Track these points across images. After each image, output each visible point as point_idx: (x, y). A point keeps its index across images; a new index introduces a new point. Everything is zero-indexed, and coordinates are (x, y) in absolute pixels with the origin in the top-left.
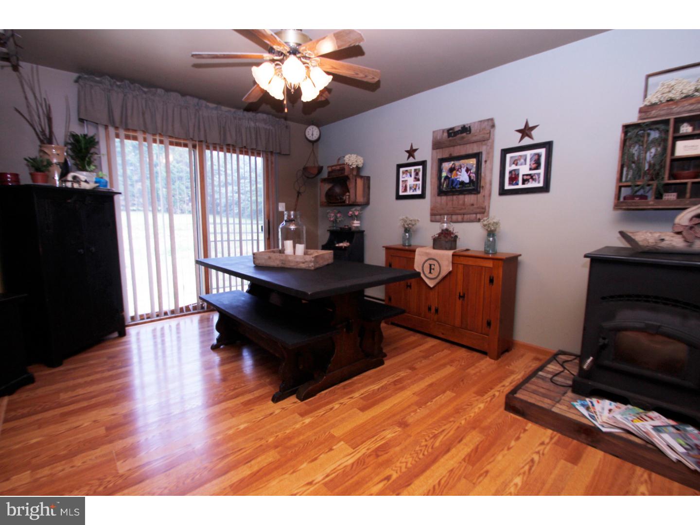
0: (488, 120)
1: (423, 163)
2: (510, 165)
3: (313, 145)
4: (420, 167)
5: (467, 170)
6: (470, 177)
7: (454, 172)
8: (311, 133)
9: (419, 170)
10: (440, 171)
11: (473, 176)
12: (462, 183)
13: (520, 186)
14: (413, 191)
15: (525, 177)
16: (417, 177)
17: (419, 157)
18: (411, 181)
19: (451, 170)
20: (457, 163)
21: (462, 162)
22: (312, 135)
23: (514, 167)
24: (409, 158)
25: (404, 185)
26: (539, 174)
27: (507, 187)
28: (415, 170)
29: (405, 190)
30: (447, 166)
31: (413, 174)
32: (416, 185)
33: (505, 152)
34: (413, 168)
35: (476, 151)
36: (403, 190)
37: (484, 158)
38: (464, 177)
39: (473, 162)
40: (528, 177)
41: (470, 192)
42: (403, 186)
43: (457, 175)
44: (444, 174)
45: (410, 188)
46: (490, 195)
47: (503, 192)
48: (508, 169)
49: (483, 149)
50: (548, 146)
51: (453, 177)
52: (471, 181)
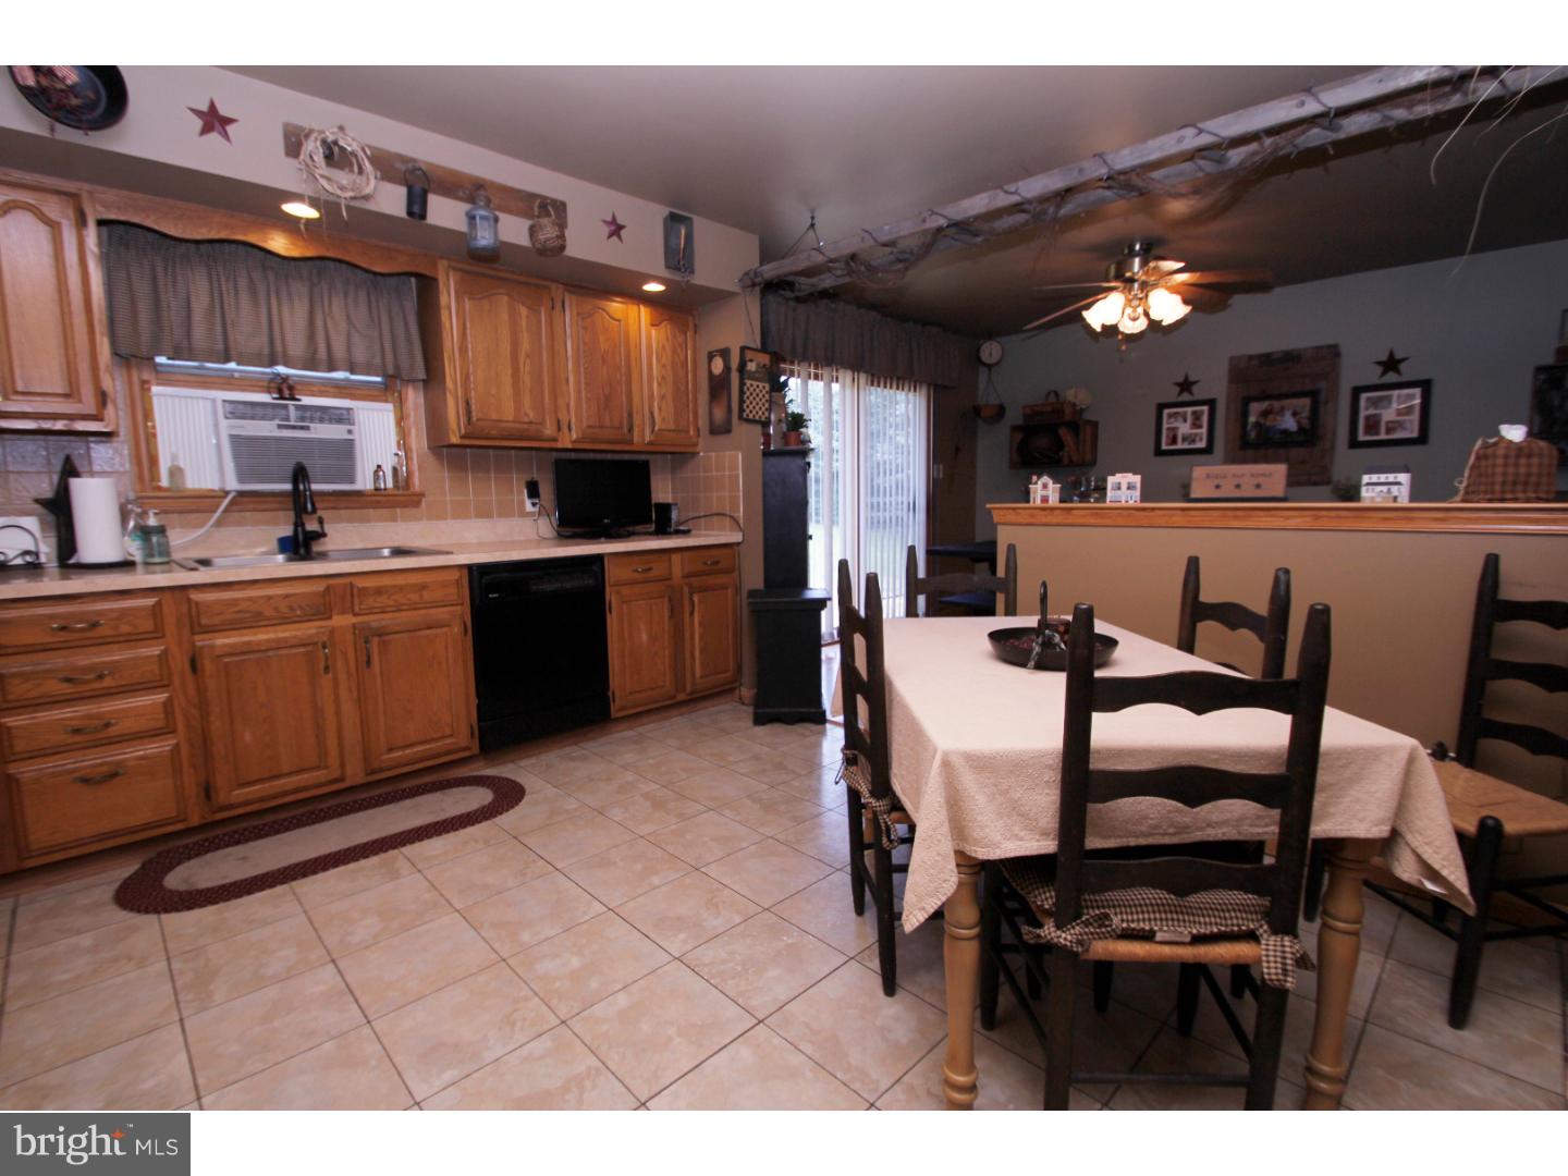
0: (1330, 347)
1: (1211, 403)
2: (1367, 409)
3: (990, 370)
4: (1205, 408)
5: (1295, 414)
6: (1298, 423)
7: (1271, 417)
8: (987, 352)
9: (1202, 412)
10: (1245, 414)
11: (1305, 422)
12: (1285, 432)
13: (1383, 436)
14: (1190, 444)
15: (1390, 425)
16: (1198, 422)
17: (1199, 392)
18: (1184, 428)
19: (1265, 413)
20: (1276, 404)
21: (1287, 402)
22: (991, 354)
23: (1372, 411)
24: (1180, 393)
25: (1171, 435)
26: (1411, 421)
27: (1362, 437)
28: (1194, 413)
29: (1174, 440)
30: (1256, 408)
31: (1190, 419)
32: (1196, 435)
33: (1357, 391)
34: (1189, 410)
35: (1308, 388)
36: (1170, 441)
37: (1322, 397)
38: (1289, 423)
39: (1306, 402)
40: (1396, 425)
41: (1300, 444)
42: (1168, 436)
43: (1275, 420)
44: (1252, 419)
45: (1184, 439)
46: (1333, 448)
47: (1354, 444)
48: (1363, 414)
49: (1322, 385)
50: (1426, 386)
51: (1268, 423)
52: (1301, 429)
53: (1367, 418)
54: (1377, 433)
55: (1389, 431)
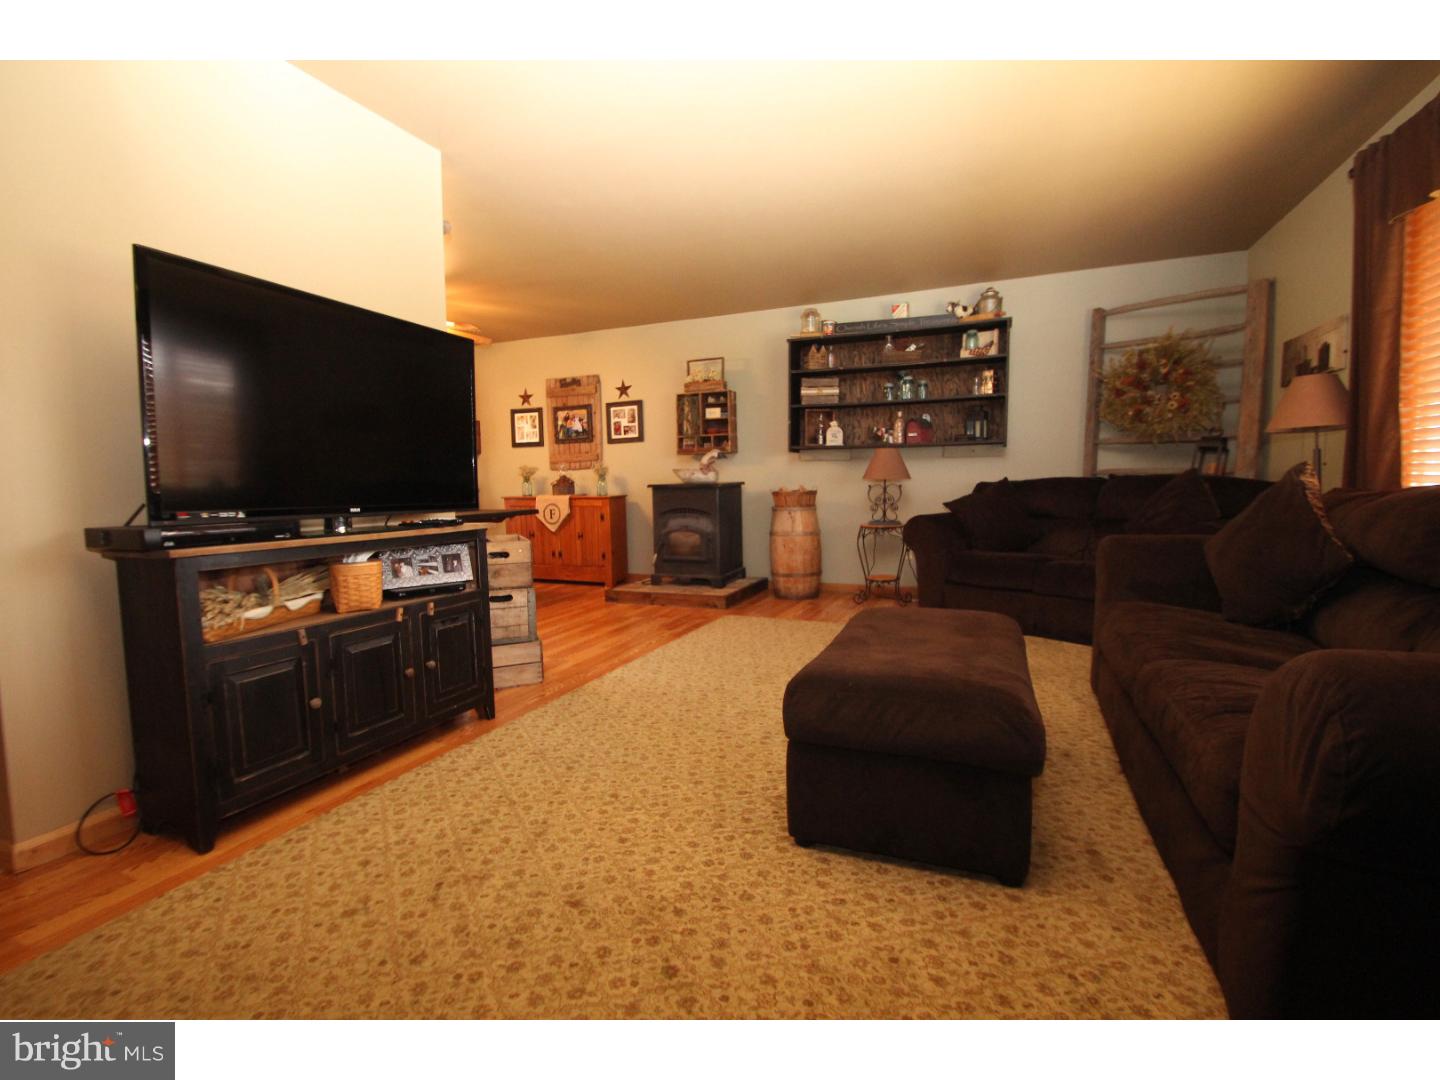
0: (594, 376)
1: (539, 410)
2: (614, 418)
4: (536, 414)
5: (580, 420)
6: (583, 427)
7: (569, 421)
9: (535, 417)
10: (556, 419)
11: (585, 426)
12: (577, 432)
13: (623, 436)
14: (531, 439)
15: (625, 429)
16: (534, 424)
17: (534, 403)
18: (527, 428)
19: (566, 419)
20: (571, 413)
21: (575, 412)
23: (617, 419)
24: (523, 403)
26: (635, 427)
27: (613, 436)
28: (531, 417)
29: (522, 437)
30: (561, 415)
31: (529, 421)
32: (533, 433)
33: (609, 406)
34: (528, 415)
35: (585, 402)
36: (520, 437)
37: (593, 409)
38: (577, 426)
39: (584, 412)
40: (628, 429)
41: (585, 440)
42: (519, 433)
43: (571, 424)
44: (560, 423)
45: (527, 436)
46: (602, 444)
47: (611, 441)
48: (613, 421)
49: (592, 402)
50: (639, 403)
51: (568, 426)
52: (584, 430)
53: (615, 424)
54: (620, 434)
55: (626, 432)
